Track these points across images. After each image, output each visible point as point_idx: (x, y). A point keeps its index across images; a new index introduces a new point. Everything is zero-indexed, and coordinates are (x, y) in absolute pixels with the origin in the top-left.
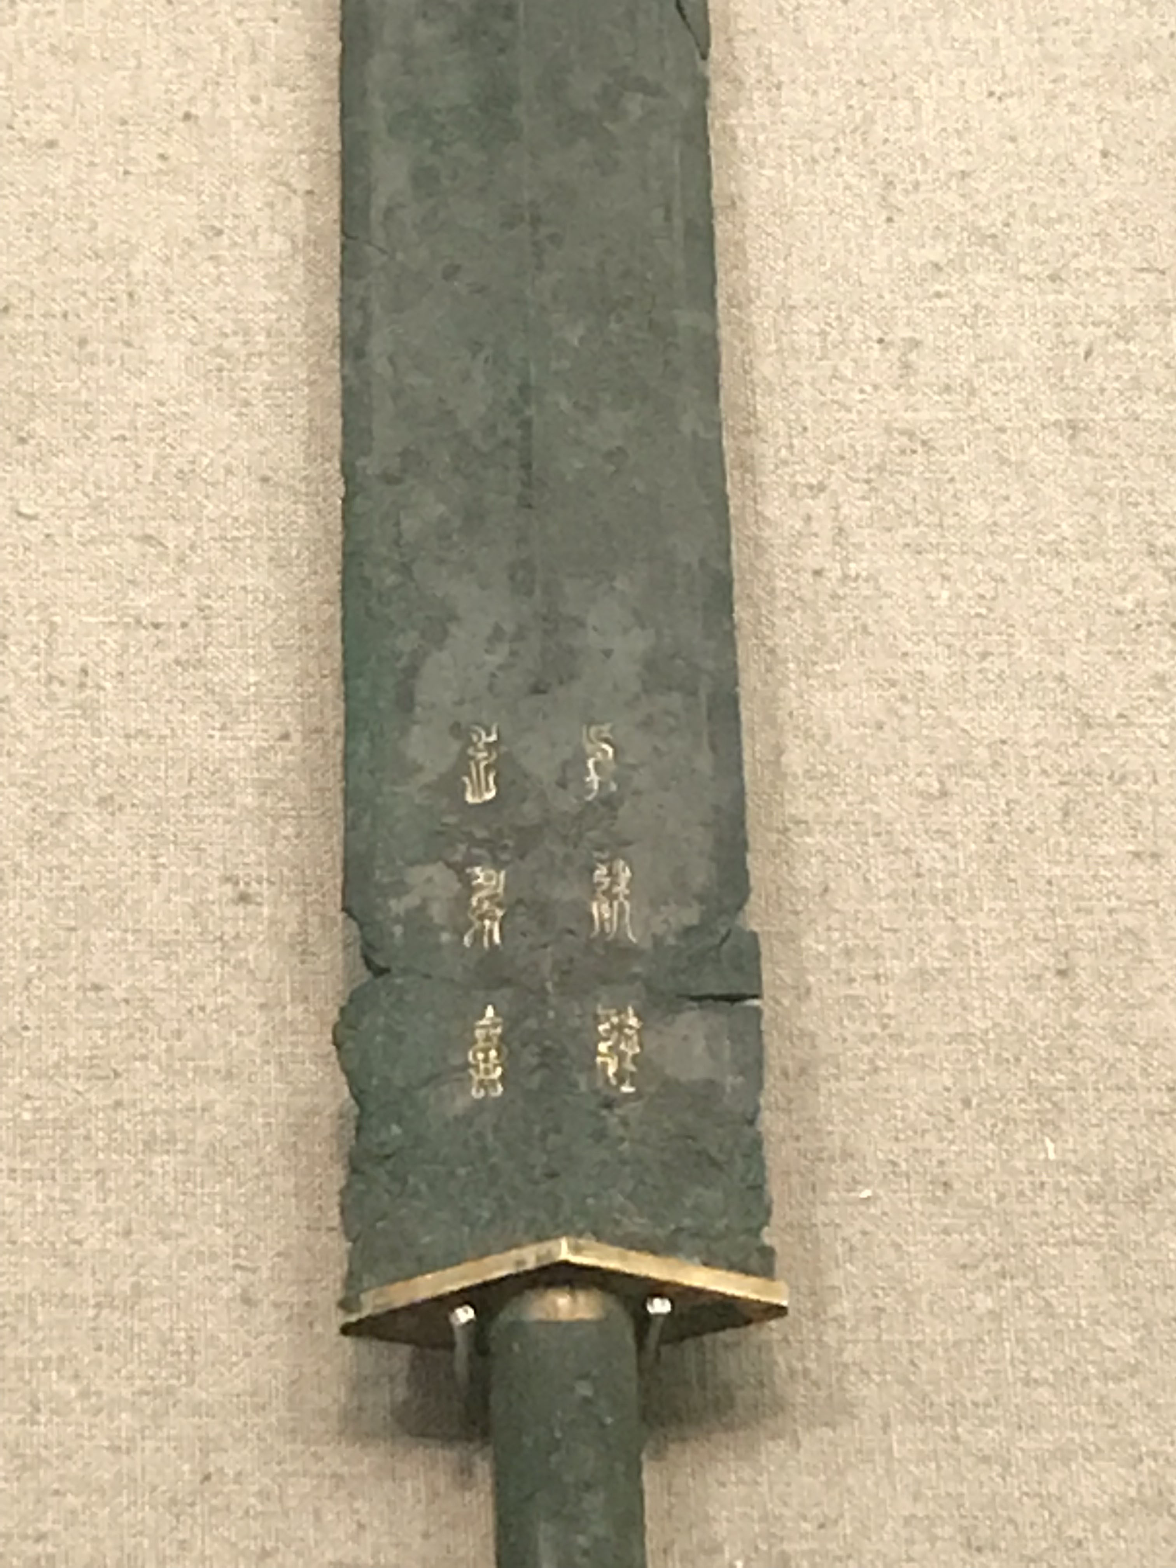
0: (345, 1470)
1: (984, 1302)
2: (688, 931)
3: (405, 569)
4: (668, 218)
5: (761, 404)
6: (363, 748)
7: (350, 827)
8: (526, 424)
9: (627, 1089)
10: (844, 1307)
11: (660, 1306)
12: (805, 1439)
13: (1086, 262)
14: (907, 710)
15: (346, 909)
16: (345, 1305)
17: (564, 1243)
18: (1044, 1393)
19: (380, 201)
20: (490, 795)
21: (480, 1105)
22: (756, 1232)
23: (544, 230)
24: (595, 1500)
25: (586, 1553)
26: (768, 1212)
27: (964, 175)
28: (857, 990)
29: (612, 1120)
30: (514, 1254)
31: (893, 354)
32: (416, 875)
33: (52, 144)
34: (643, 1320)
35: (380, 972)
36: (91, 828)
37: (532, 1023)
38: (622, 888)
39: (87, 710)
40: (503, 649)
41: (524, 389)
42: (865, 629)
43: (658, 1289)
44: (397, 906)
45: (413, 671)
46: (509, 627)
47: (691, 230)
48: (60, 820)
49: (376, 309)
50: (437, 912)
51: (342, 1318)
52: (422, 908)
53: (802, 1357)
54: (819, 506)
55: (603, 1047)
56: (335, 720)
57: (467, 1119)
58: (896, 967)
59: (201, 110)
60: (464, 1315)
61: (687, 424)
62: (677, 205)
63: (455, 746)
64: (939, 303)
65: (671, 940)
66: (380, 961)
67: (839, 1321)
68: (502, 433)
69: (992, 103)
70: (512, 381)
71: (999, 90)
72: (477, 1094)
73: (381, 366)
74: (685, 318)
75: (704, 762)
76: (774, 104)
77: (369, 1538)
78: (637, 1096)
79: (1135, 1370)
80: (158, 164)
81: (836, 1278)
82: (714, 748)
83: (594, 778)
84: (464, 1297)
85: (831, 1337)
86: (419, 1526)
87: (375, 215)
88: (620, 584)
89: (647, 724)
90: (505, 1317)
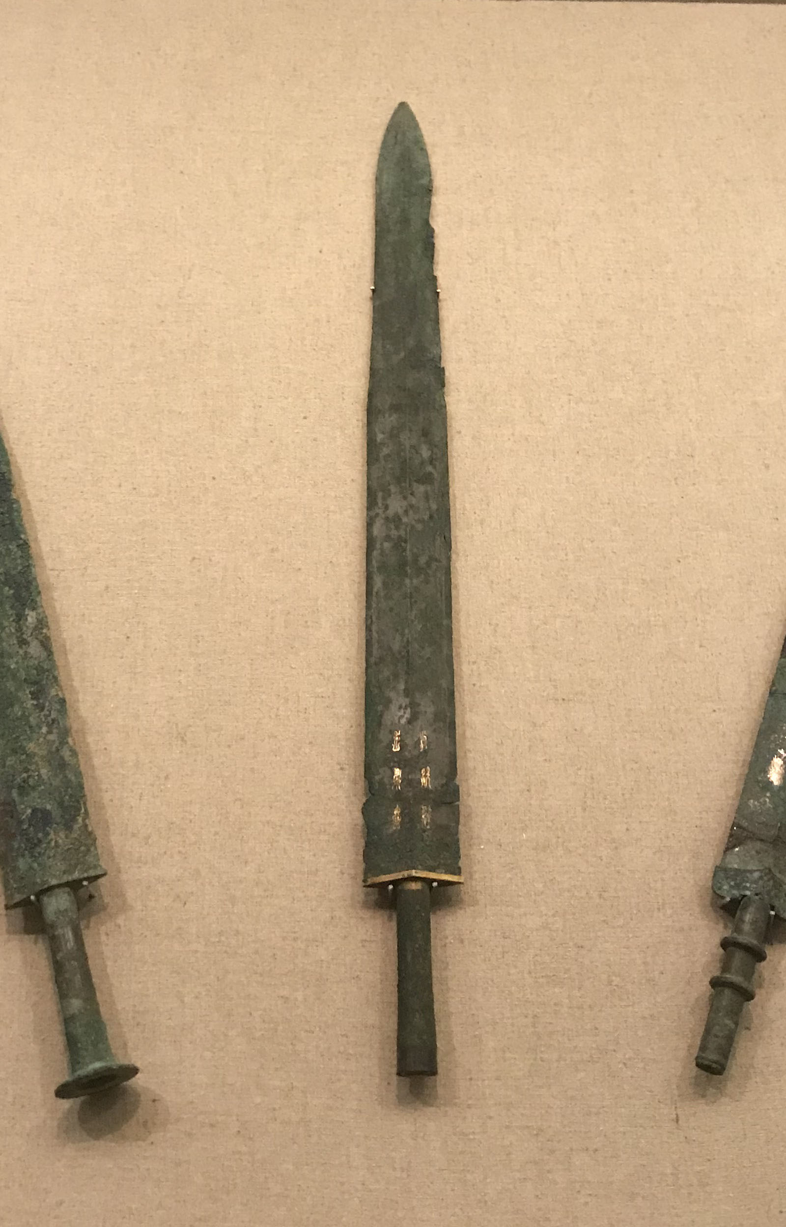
0: (364, 916)
1: (509, 875)
2: (442, 786)
3: (380, 688)
4: (441, 595)
5: (462, 640)
6: (370, 737)
7: (366, 756)
8: (408, 652)
9: (428, 827)
10: (477, 876)
11: (435, 884)
12: (467, 910)
13: (537, 604)
14: (494, 721)
15: (365, 777)
16: (365, 881)
17: (414, 871)
18: (520, 899)
19: (375, 590)
20: (398, 749)
21: (395, 830)
22: (457, 863)
23: (413, 600)
24: (420, 936)
25: (417, 949)
26: (460, 857)
27: (510, 580)
28: (481, 794)
29: (425, 835)
30: (402, 873)
31: (493, 627)
32: (381, 771)
33: (300, 569)
34: (431, 887)
35: (373, 795)
36: (307, 751)
37: (406, 811)
38: (428, 774)
39: (307, 720)
40: (402, 711)
41: (408, 641)
42: (485, 700)
43: (435, 880)
44: (377, 778)
45: (381, 716)
46: (404, 705)
47: (447, 597)
48: (300, 748)
49: (374, 618)
50: (386, 780)
51: (363, 884)
52: (382, 779)
53: (467, 889)
54: (475, 667)
55: (423, 816)
56: (363, 722)
57: (392, 834)
58: (490, 789)
59: (334, 560)
60: (391, 887)
61: (445, 651)
62: (443, 593)
63: (391, 736)
64: (503, 614)
65: (439, 788)
66: (373, 792)
67: (476, 879)
68: (403, 653)
69: (516, 561)
70: (405, 640)
71: (518, 557)
72: (394, 828)
73: (375, 635)
74: (445, 622)
75: (447, 740)
76: (466, 561)
77: (369, 933)
78: (430, 829)
79: (542, 893)
80: (324, 575)
81: (475, 868)
82: (449, 737)
83: (422, 746)
84: (391, 882)
85: (474, 883)
86: (380, 931)
87: (374, 594)
88: (429, 694)
89: (435, 731)
90: (400, 887)
